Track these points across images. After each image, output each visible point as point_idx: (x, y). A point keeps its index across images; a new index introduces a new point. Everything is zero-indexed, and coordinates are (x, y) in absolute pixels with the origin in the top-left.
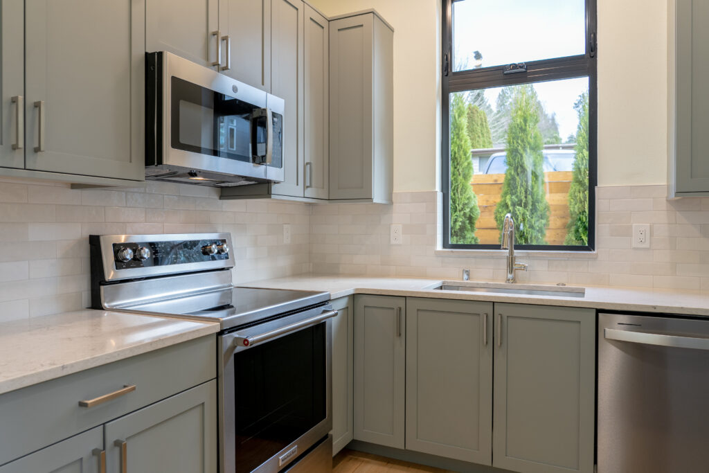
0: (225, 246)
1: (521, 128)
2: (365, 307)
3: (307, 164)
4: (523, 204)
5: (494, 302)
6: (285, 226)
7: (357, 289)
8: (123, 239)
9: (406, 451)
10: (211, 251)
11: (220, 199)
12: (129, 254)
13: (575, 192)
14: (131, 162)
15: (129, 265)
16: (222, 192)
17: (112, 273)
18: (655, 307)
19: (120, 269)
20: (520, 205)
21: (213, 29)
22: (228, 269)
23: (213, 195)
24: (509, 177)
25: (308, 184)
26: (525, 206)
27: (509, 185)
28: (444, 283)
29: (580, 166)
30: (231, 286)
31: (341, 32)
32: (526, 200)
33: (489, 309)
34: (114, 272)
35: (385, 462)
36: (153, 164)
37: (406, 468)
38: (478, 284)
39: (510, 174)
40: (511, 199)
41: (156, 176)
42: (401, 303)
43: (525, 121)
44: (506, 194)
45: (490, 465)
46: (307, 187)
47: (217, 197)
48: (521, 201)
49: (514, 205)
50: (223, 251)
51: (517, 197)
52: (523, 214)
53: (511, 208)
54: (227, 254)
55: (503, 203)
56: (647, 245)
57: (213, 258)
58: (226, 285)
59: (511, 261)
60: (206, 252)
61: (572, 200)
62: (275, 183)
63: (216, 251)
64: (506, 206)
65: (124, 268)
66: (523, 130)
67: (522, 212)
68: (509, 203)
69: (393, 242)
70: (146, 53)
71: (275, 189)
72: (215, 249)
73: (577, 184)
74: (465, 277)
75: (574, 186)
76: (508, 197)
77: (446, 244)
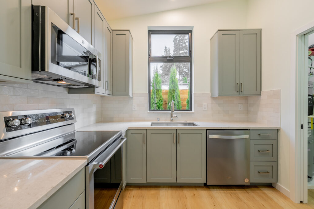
0: (72, 114)
1: (156, 77)
2: (131, 134)
3: (106, 81)
5: (176, 129)
6: (94, 105)
7: (128, 128)
8: (10, 114)
9: (147, 183)
10: (66, 117)
11: (68, 93)
12: (17, 122)
13: (169, 95)
14: (21, 67)
15: (17, 128)
16: (69, 91)
17: (3, 135)
18: (222, 128)
19: (10, 131)
20: (156, 98)
21: (71, 12)
22: (73, 124)
23: (65, 91)
24: (153, 90)
25: (107, 89)
28: (152, 122)
30: (75, 131)
31: (117, 36)
33: (175, 131)
34: (5, 134)
35: (138, 188)
36: (38, 70)
37: (146, 189)
38: (163, 122)
41: (36, 79)
42: (145, 131)
43: (157, 75)
45: (176, 182)
46: (106, 90)
47: (67, 93)
49: (155, 98)
50: (71, 116)
53: (154, 99)
54: (73, 117)
56: (206, 109)
57: (67, 120)
58: (72, 131)
59: (172, 115)
60: (63, 117)
62: (97, 87)
63: (69, 116)
65: (13, 131)
66: (157, 78)
68: (154, 97)
69: (133, 109)
70: (32, 5)
71: (96, 90)
72: (67, 115)
76: (153, 96)
77: (150, 110)
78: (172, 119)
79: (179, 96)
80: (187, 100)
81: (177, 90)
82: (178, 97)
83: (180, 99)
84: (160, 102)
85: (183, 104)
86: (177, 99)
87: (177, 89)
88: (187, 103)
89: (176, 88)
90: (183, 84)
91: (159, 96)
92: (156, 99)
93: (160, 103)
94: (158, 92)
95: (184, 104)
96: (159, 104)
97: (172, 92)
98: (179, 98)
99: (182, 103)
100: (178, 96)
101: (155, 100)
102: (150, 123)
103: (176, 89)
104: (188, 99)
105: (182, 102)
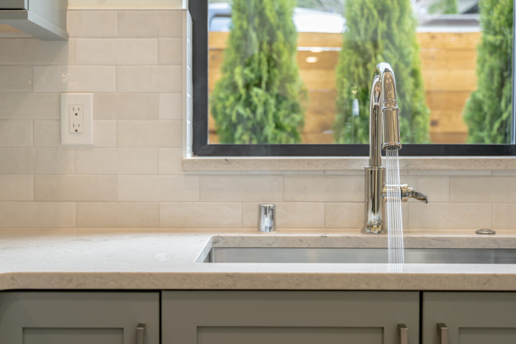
2: (24, 329)
4: (263, 85)
5: (421, 293)
13: (349, 65)
26: (268, 89)
27: (238, 48)
28: (215, 241)
29: (359, 19)
32: (269, 78)
33: (408, 312)
38: (301, 239)
39: (241, 28)
40: (244, 76)
42: (147, 310)
44: (233, 65)
48: (260, 79)
49: (247, 86)
51: (252, 71)
52: (265, 104)
53: (243, 91)
55: (226, 83)
59: (375, 180)
61: (345, 80)
64: (234, 87)
67: (263, 99)
69: (68, 139)
73: (351, 51)
74: (266, 221)
75: (348, 54)
76: (238, 70)
77: (200, 146)
78: (373, 218)
79: (414, 74)
80: (468, 100)
81: (402, 30)
82: (409, 83)
83: (421, 94)
84: (281, 114)
85: (438, 129)
86: (402, 96)
87: (399, 23)
88: (470, 119)
89: (396, 14)
90: (430, 17)
91: (276, 71)
92: (255, 90)
93: (286, 122)
94: (270, 43)
95: (450, 129)
96: (279, 127)
97: (369, 46)
98: (417, 85)
99: (434, 123)
100: (405, 73)
101: (249, 96)
102: (200, 243)
103: (394, 25)
104: (480, 96)
105: (436, 115)
